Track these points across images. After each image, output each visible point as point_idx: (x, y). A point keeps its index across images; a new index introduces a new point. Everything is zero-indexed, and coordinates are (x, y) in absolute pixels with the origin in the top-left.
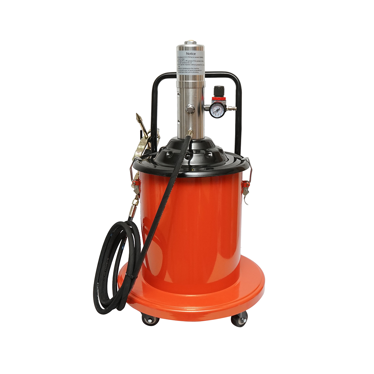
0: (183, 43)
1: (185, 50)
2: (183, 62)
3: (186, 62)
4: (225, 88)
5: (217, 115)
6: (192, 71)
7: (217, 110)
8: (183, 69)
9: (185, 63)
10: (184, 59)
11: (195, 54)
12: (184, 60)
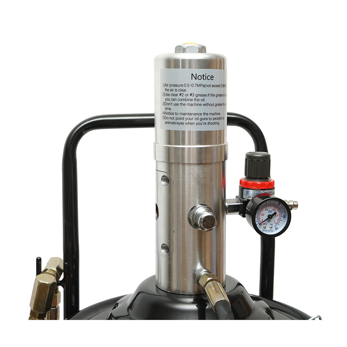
0: (170, 52)
1: (182, 68)
2: (181, 97)
3: (191, 97)
4: (271, 158)
5: (268, 228)
6: (205, 121)
7: (270, 217)
8: (182, 116)
9: (185, 100)
10: (185, 90)
11: (212, 77)
12: (185, 93)
